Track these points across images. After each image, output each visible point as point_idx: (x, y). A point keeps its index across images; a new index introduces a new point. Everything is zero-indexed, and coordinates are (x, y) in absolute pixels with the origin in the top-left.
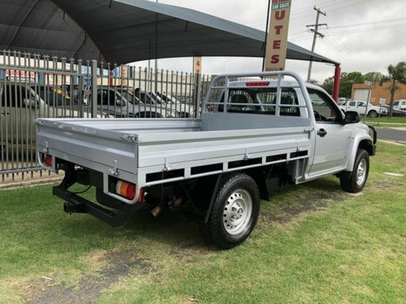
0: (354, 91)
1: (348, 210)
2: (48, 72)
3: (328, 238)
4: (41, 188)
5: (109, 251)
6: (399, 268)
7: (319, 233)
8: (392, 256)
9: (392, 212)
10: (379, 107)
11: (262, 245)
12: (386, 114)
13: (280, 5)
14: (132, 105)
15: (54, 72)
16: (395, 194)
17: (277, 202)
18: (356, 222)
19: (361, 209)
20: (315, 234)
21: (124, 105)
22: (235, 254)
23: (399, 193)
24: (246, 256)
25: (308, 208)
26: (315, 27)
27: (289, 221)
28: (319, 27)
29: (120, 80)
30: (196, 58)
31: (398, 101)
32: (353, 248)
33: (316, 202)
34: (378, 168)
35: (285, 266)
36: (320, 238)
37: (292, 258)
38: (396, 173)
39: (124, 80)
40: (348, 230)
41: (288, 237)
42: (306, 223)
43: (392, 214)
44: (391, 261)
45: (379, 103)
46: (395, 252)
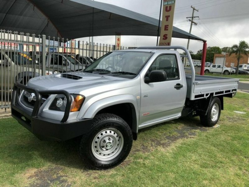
0: (215, 58)
1: (210, 138)
2: (23, 43)
3: (195, 159)
4: (4, 121)
5: (39, 169)
6: (244, 182)
7: (190, 155)
8: (239, 173)
9: (239, 139)
10: (230, 69)
11: (149, 165)
12: (235, 73)
13: (169, 2)
14: (74, 65)
15: (27, 43)
16: (240, 126)
17: (162, 132)
18: (215, 147)
19: (218, 137)
20: (186, 156)
21: (68, 65)
22: (129, 172)
23: (244, 126)
24: (137, 173)
25: (183, 136)
26: (191, 18)
27: (169, 146)
28: (194, 19)
29: (70, 49)
30: (117, 36)
31: (241, 65)
32: (213, 167)
33: (188, 132)
34: (229, 108)
35: (164, 182)
36: (190, 159)
37: (169, 175)
38: (241, 111)
39: (73, 49)
40: (209, 153)
41: (168, 158)
42: (181, 148)
43: (239, 140)
44: (238, 177)
45: (230, 66)
46: (241, 170)
